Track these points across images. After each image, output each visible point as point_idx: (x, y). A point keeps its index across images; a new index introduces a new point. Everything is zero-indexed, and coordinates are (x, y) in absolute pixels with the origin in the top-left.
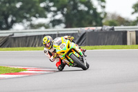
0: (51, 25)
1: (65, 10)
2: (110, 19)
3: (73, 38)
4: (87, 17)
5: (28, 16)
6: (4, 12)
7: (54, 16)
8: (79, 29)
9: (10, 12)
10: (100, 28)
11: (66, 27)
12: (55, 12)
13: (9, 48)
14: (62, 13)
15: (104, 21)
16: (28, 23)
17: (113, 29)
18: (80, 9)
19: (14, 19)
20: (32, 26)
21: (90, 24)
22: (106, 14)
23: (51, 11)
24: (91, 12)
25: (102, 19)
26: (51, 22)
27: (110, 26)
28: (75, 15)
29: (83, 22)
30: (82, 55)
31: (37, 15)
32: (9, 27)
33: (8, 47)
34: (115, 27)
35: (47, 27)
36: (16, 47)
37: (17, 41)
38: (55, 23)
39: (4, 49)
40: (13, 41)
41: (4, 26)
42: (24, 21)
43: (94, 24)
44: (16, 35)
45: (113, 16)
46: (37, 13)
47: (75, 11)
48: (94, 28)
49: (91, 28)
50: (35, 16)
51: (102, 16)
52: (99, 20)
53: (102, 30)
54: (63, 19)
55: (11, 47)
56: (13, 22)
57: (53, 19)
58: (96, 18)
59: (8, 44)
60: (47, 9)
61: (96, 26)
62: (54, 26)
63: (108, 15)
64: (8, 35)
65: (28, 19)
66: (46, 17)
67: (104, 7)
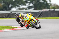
0: (28, 8)
1: (34, 2)
2: (53, 6)
4: (43, 5)
5: (18, 4)
6: (7, 3)
7: (29, 5)
8: (40, 10)
9: (10, 3)
10: (49, 10)
11: (34, 10)
12: (30, 3)
13: (10, 18)
14: (33, 4)
15: (50, 7)
16: (18, 8)
17: (54, 10)
18: (40, 2)
19: (12, 6)
20: (20, 9)
21: (45, 8)
22: (51, 4)
24: (45, 3)
25: (49, 6)
26: (28, 7)
27: (53, 9)
28: (38, 4)
29: (41, 7)
30: (36, 22)
31: (22, 4)
32: (10, 9)
33: (9, 18)
34: (55, 10)
35: (26, 9)
36: (13, 18)
37: (13, 15)
38: (30, 7)
39: (7, 18)
40: (11, 15)
41: (8, 9)
42: (16, 7)
43: (46, 8)
44: (13, 13)
45: (54, 5)
47: (38, 3)
48: (46, 10)
49: (45, 10)
50: (21, 5)
51: (49, 5)
52: (48, 6)
54: (33, 6)
56: (12, 7)
57: (29, 6)
59: (9, 17)
60: (26, 2)
62: (29, 9)
63: (52, 4)
64: (9, 13)
65: (18, 6)
66: (26, 5)
67: (50, 1)
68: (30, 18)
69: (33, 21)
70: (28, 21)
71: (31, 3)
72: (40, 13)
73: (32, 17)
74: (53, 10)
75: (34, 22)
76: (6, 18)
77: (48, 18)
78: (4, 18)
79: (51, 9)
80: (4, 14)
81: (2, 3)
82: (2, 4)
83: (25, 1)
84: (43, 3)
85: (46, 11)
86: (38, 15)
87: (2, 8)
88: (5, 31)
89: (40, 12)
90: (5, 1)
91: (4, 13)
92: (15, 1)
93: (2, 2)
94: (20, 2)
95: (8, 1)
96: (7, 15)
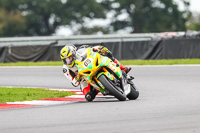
0: (111, 28)
1: (133, 7)
2: (197, 21)
3: (105, 49)
5: (78, 15)
6: (43, 9)
7: (116, 16)
8: (152, 35)
9: (52, 10)
10: (182, 34)
12: (118, 11)
13: (51, 62)
14: (128, 12)
15: (188, 24)
19: (58, 19)
20: (84, 31)
21: (168, 28)
22: (190, 14)
23: (112, 9)
24: (170, 10)
25: (185, 20)
26: (112, 24)
27: (197, 30)
28: (147, 15)
31: (92, 14)
32: (50, 31)
33: (49, 60)
35: (105, 31)
38: (118, 25)
39: (43, 63)
40: (56, 51)
41: (44, 30)
42: (73, 23)
43: (174, 27)
46: (92, 11)
47: (147, 9)
48: (174, 34)
49: (170, 34)
50: (88, 16)
51: (185, 16)
52: (180, 22)
53: (185, 36)
54: (129, 20)
55: (53, 60)
56: (57, 24)
58: (177, 19)
59: (48, 57)
60: (107, 6)
61: (176, 31)
62: (116, 29)
63: (194, 15)
64: (48, 43)
65: (79, 21)
66: (104, 17)
67: (188, 4)
68: (97, 64)
69: (107, 73)
70: (89, 72)
71: (123, 10)
72: (154, 44)
73: (105, 61)
74: (196, 33)
75: (111, 77)
76: (36, 61)
77: (179, 60)
78: (30, 63)
79: (192, 29)
80: (32, 46)
81: (23, 10)
82: (25, 13)
83: (102, 4)
84: (165, 11)
85: (174, 37)
86: (147, 50)
87: (24, 27)
88: (33, 106)
89: (152, 41)
90: (34, 3)
91: (30, 44)
92: (68, 5)
93: (25, 6)
94: (86, 7)
95: (44, 5)
96: (40, 51)
